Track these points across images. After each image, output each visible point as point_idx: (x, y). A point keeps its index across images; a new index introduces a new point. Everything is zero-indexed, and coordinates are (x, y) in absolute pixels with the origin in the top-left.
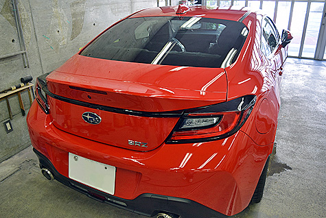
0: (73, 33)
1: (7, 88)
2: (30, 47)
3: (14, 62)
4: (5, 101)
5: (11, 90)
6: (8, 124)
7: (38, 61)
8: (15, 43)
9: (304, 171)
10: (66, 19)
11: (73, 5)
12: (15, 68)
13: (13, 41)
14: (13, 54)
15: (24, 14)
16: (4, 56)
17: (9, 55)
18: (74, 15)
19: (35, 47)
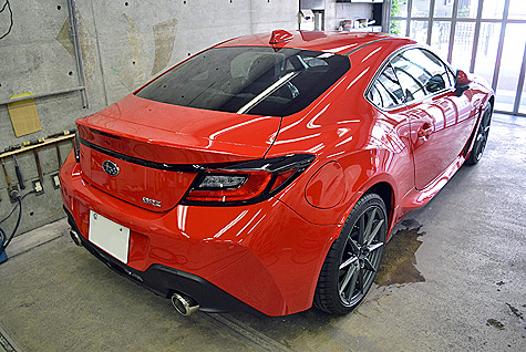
0: (155, 66)
1: (58, 132)
2: (94, 82)
3: (71, 99)
4: (55, 149)
5: (63, 134)
6: (56, 178)
7: (103, 100)
8: (72, 77)
9: (443, 286)
10: (146, 46)
11: (156, 28)
12: (71, 108)
13: (70, 73)
14: (68, 90)
15: (86, 40)
16: (56, 92)
17: (62, 91)
18: (158, 42)
19: (99, 82)
